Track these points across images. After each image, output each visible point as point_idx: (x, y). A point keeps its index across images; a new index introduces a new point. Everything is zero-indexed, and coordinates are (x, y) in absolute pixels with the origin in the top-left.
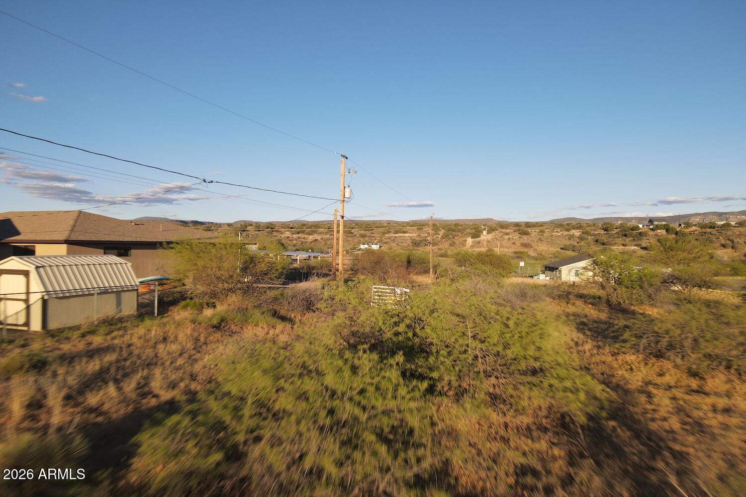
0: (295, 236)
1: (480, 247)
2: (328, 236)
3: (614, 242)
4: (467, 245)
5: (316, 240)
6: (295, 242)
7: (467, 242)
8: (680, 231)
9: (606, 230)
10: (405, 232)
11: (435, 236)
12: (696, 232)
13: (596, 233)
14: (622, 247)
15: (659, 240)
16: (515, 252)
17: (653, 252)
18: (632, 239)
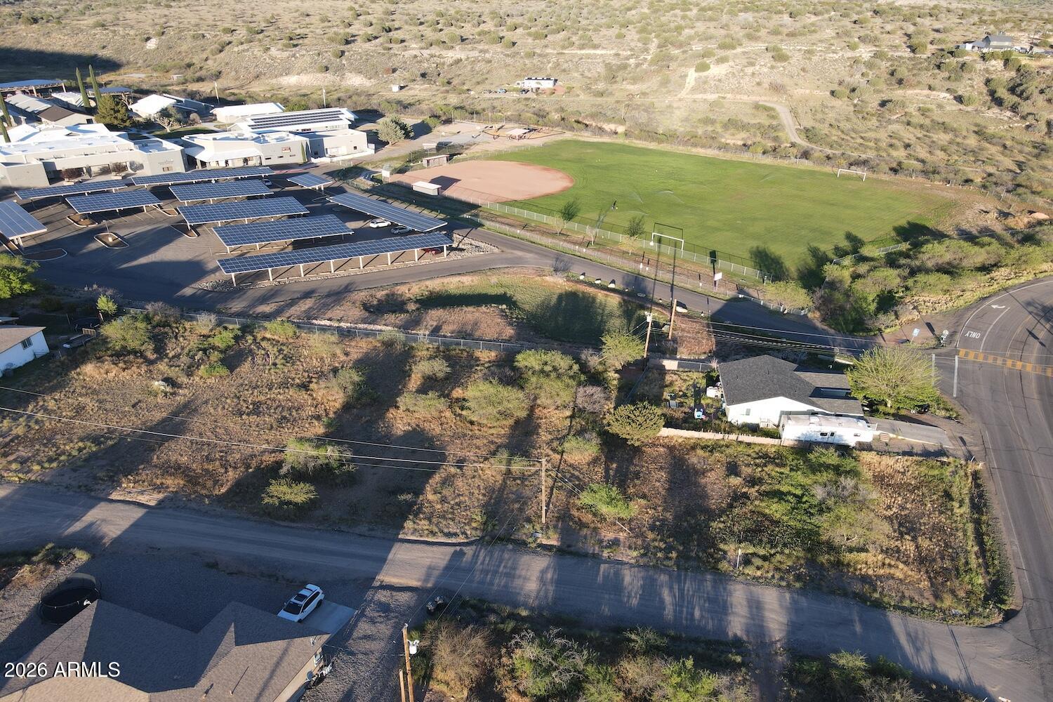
3: (917, 78)
6: (426, 65)
8: (1025, 64)
9: (913, 49)
10: (596, 45)
11: (641, 58)
13: (896, 54)
14: (927, 92)
15: (988, 82)
16: (757, 107)
17: (969, 109)
18: (946, 75)
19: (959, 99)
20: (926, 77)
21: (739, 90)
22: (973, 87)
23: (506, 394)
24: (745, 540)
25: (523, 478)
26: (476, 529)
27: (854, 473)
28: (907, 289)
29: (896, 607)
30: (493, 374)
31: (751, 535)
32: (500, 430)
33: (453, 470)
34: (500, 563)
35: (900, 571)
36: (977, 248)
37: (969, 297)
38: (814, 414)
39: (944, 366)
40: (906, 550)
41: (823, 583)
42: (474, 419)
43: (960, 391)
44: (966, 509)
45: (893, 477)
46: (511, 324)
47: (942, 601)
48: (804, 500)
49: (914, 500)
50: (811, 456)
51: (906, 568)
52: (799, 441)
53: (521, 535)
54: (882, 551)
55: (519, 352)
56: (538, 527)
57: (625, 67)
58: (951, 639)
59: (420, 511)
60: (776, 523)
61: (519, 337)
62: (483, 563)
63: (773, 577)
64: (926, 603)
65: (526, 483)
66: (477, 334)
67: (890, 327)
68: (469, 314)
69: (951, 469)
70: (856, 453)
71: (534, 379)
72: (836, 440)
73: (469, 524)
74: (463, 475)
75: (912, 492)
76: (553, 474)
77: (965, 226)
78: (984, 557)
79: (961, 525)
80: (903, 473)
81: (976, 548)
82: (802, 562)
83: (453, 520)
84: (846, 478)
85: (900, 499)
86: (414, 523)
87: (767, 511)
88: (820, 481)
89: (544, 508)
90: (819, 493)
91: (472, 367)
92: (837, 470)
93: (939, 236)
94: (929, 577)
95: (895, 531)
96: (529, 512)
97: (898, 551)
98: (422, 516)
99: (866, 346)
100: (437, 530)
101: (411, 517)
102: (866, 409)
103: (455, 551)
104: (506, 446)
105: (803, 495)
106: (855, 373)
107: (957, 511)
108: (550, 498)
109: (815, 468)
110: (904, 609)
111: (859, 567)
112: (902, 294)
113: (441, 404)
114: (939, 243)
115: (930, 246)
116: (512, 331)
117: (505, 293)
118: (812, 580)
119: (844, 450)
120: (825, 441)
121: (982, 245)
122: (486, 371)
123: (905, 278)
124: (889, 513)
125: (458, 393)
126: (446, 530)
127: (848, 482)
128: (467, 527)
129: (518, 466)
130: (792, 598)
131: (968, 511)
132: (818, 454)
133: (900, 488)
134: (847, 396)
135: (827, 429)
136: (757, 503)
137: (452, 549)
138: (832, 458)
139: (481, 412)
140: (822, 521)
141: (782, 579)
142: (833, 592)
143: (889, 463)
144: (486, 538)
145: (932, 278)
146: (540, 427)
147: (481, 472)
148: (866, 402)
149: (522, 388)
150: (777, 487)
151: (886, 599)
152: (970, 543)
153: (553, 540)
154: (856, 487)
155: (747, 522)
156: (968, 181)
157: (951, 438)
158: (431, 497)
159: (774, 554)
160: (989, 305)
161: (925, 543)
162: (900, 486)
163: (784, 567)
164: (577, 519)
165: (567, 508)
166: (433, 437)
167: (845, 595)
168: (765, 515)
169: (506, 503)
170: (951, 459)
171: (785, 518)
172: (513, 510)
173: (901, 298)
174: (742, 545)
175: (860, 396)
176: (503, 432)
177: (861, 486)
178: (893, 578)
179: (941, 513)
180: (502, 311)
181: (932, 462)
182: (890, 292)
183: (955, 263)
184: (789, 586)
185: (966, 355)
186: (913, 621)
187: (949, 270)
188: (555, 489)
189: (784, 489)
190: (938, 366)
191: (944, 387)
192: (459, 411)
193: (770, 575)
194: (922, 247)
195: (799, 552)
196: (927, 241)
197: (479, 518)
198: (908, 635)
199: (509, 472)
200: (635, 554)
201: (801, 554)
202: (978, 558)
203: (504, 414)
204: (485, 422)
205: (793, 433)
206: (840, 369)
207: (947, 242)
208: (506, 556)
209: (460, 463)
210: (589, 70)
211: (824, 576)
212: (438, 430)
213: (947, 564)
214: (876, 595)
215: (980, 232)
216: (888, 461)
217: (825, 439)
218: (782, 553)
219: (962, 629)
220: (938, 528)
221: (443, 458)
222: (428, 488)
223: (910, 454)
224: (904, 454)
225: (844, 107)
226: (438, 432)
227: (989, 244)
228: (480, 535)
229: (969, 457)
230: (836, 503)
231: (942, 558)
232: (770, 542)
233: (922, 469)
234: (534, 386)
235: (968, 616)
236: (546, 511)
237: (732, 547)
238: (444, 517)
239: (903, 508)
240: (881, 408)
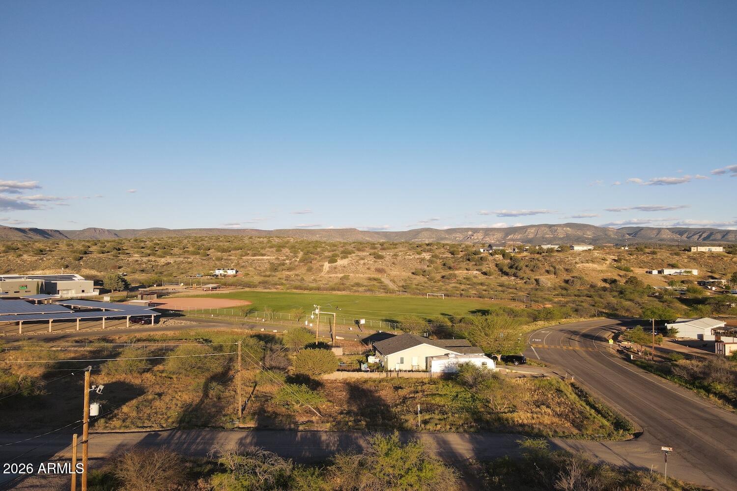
0: (145, 259)
1: (336, 273)
2: (182, 259)
3: (459, 266)
4: (324, 270)
5: (169, 263)
6: (144, 266)
7: (324, 268)
8: (514, 256)
9: (452, 253)
10: (263, 255)
11: (293, 260)
12: (527, 258)
13: (444, 256)
14: (466, 271)
17: (491, 277)
18: (474, 263)
19: (485, 273)
20: (464, 265)
21: (357, 272)
22: (490, 268)
37: (527, 330)
43: (542, 357)
52: (445, 373)
57: (284, 264)
60: (443, 406)
63: (451, 428)
75: (535, 391)
78: (601, 414)
81: (593, 411)
82: (471, 420)
87: (433, 402)
94: (570, 422)
105: (457, 395)
111: (516, 420)
118: (482, 427)
130: (471, 437)
135: (462, 360)
136: (423, 399)
141: (458, 429)
142: (502, 433)
143: (512, 381)
150: (436, 393)
159: (447, 418)
160: (540, 332)
161: (557, 409)
163: (457, 423)
167: (512, 433)
171: (448, 404)
179: (560, 397)
180: (200, 341)
181: (540, 380)
184: (465, 431)
185: (537, 346)
186: (570, 441)
195: (466, 416)
210: (260, 266)
211: (491, 426)
219: (609, 442)
220: (562, 403)
223: (524, 377)
224: (520, 377)
229: (563, 378)
231: (573, 414)
233: (535, 383)
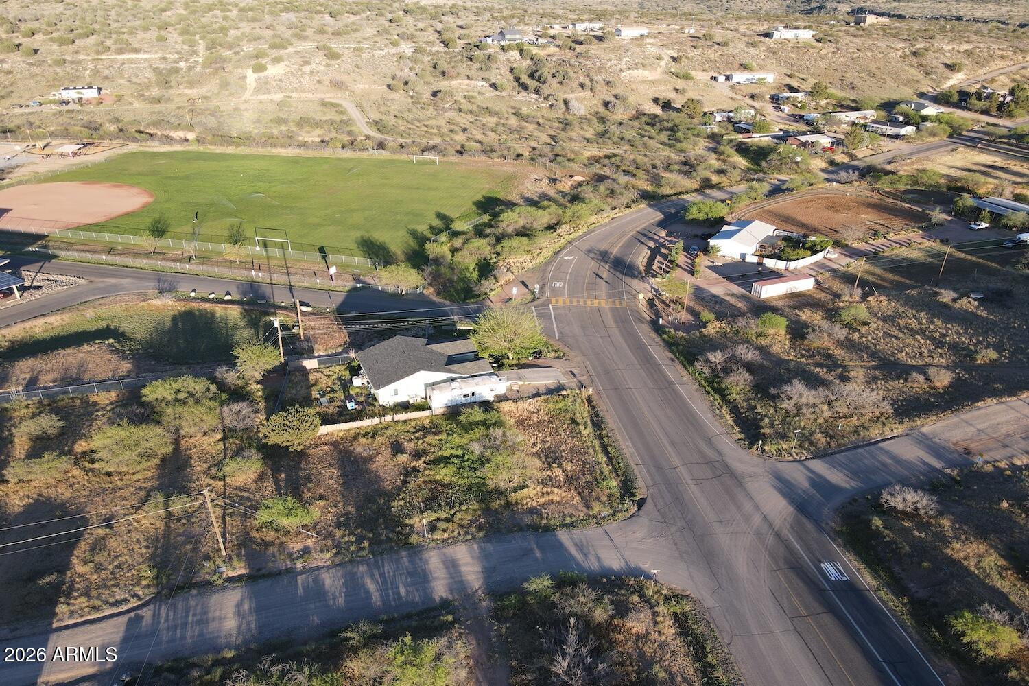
1: (269, 92)
3: (456, 70)
7: (248, 82)
8: (536, 53)
9: (446, 44)
10: (136, 49)
11: (192, 60)
12: (554, 58)
13: (433, 49)
14: (467, 81)
15: (512, 70)
16: (324, 104)
17: (504, 94)
18: (478, 66)
19: (494, 86)
20: (463, 68)
21: (301, 89)
22: (501, 75)
23: (141, 433)
24: (426, 509)
25: (188, 516)
26: (148, 586)
27: (499, 423)
28: (498, 254)
29: (561, 526)
30: (120, 416)
31: (431, 503)
32: (147, 473)
33: (101, 532)
34: (188, 612)
35: (557, 495)
36: (541, 212)
37: (547, 253)
38: (453, 380)
39: (544, 316)
40: (556, 476)
41: (501, 526)
42: (111, 469)
43: (560, 333)
44: (590, 429)
45: (530, 418)
46: (124, 358)
47: (592, 509)
48: (466, 458)
49: (551, 433)
50: (461, 418)
51: (560, 492)
52: (448, 407)
53: (203, 575)
54: (539, 482)
55: (144, 386)
56: (219, 561)
57: (176, 71)
58: (607, 537)
59: (71, 588)
60: (449, 485)
61: (138, 369)
62: (167, 620)
63: (459, 534)
64: (582, 515)
65: (193, 520)
66: (87, 377)
67: (493, 290)
68: (70, 357)
69: (570, 400)
70: (496, 405)
71: (170, 411)
72: (477, 398)
73: (138, 583)
74: (115, 534)
75: (548, 426)
76: (221, 502)
77: (528, 195)
78: (612, 463)
79: (590, 444)
80: (537, 413)
81: (605, 459)
82: (479, 513)
83: (117, 585)
84: (494, 429)
85: (540, 435)
86: (68, 604)
87: (438, 477)
88: (474, 437)
89: (221, 540)
90: (476, 448)
91: (90, 414)
92: (485, 424)
93: (511, 205)
94: (579, 493)
95: (544, 463)
96: (205, 549)
97: (551, 479)
98: (75, 594)
99: (479, 311)
100: (100, 604)
101: (62, 600)
102: (494, 365)
103: (130, 620)
104: (158, 489)
105: (464, 455)
106: (477, 336)
107: (584, 432)
108: (224, 528)
109: (468, 428)
110: (567, 526)
111: (525, 502)
112: (495, 260)
113: (64, 463)
114: (512, 211)
115: (505, 214)
116: (129, 365)
117: (108, 326)
118: (492, 526)
119: (486, 405)
120: (469, 401)
121: (544, 208)
122: (110, 414)
123: (494, 246)
124: (535, 449)
125: (81, 446)
126: (111, 600)
127: (497, 432)
128: (137, 588)
129: (178, 505)
130: (480, 547)
131: (592, 430)
132: (465, 415)
133: (538, 426)
134: (476, 358)
135: (468, 391)
136: (427, 472)
137: (125, 618)
138: (478, 415)
139: (117, 460)
140: (485, 472)
141: (467, 533)
142: (510, 531)
143: (524, 407)
144: (164, 592)
145: (515, 242)
146: (191, 458)
147: (136, 524)
148: (492, 360)
149: (159, 423)
150: (440, 454)
151: (552, 522)
152: (600, 456)
153: (241, 569)
154: (504, 435)
155: (424, 492)
156: (519, 156)
157: (565, 374)
158: (81, 569)
159: (455, 514)
160: (562, 257)
161: (568, 466)
162: (538, 424)
163: (466, 522)
164: (259, 540)
165: (246, 533)
166: (64, 503)
167: (521, 529)
168: (437, 482)
169: (175, 548)
170: (569, 391)
171: (455, 479)
172: (186, 554)
173: (496, 263)
174: (425, 514)
175: (486, 355)
176: (150, 474)
177: (508, 434)
178: (553, 503)
179: (573, 437)
180: (110, 345)
181: (555, 397)
182: (485, 259)
183: (529, 226)
184: (474, 538)
185: (557, 302)
186: (577, 532)
187: (525, 233)
188: (227, 518)
189: (447, 453)
190: (539, 316)
191: (547, 332)
192: (89, 466)
193: (456, 534)
194: (499, 216)
195: (474, 505)
196: (502, 211)
197: (148, 574)
198: (576, 545)
199: (169, 514)
200: (328, 555)
201: (477, 507)
202: (608, 466)
203: (146, 456)
204: (125, 469)
205: (440, 401)
206: (463, 335)
207: (517, 209)
208: (192, 603)
209: (108, 521)
210: (137, 76)
211: (499, 519)
212: (68, 493)
213: (589, 478)
214: (544, 521)
215: (539, 198)
216: (523, 405)
217: (469, 400)
218: (461, 510)
219: (612, 526)
220: (574, 451)
221: (85, 522)
222: (75, 561)
223: (537, 395)
224: (534, 396)
225: (402, 99)
226: (69, 495)
227: (549, 207)
228: (154, 591)
229: (581, 386)
230: (492, 453)
231: (584, 475)
232: (448, 504)
233: (550, 406)
234: (172, 418)
235: (614, 515)
236: (224, 542)
237: (417, 519)
238: (105, 587)
239: (544, 442)
240: (506, 361)
